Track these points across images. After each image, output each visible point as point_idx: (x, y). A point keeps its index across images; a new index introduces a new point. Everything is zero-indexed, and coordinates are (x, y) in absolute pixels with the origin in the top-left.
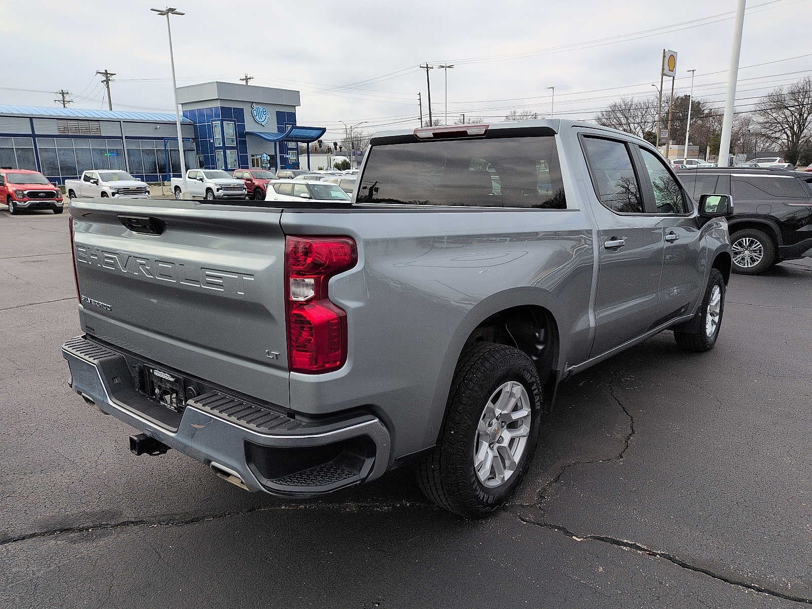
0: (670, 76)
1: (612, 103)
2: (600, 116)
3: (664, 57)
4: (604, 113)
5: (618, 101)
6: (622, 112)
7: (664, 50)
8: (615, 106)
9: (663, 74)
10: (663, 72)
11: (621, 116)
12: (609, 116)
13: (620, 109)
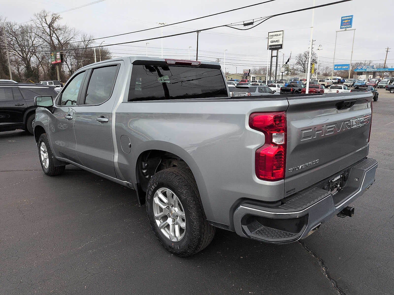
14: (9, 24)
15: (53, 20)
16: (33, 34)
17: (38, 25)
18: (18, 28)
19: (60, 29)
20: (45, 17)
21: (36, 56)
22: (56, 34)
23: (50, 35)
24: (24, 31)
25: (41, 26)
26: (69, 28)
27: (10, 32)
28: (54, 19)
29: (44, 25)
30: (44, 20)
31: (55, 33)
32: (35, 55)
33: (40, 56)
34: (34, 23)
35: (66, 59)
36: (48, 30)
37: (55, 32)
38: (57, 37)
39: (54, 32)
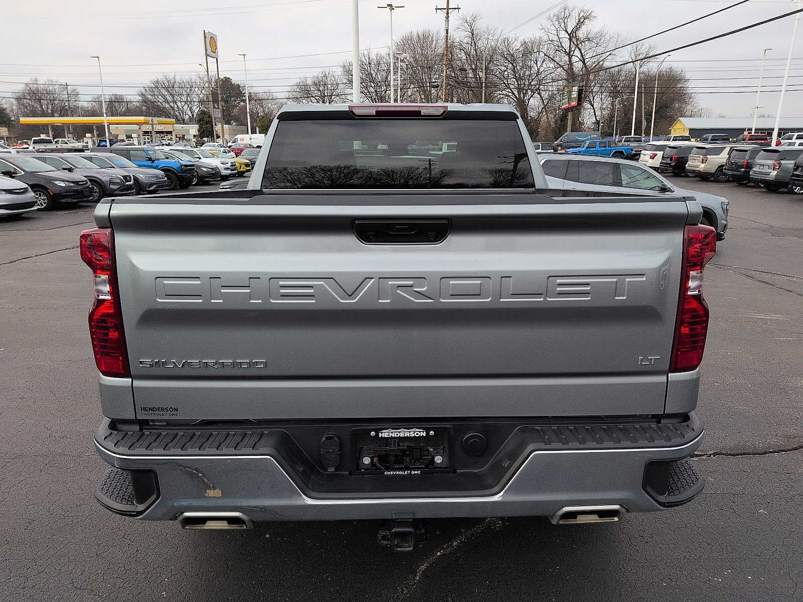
0: (213, 57)
1: (154, 78)
2: (143, 91)
3: (205, 37)
4: (147, 89)
5: (160, 78)
6: (166, 88)
7: (204, 31)
8: (158, 82)
9: (207, 55)
10: (206, 53)
11: (166, 93)
12: (153, 91)
13: (164, 86)
14: (506, 40)
15: (580, 24)
16: (542, 54)
17: (551, 37)
18: (519, 45)
19: (589, 40)
20: (566, 20)
21: (541, 96)
22: (580, 50)
23: (569, 54)
24: (528, 51)
25: (556, 38)
26: (607, 37)
27: (506, 56)
28: (582, 20)
29: (563, 34)
30: (563, 25)
31: (579, 48)
32: (539, 94)
33: (545, 95)
34: (545, 34)
35: (594, 97)
36: (566, 44)
37: (580, 46)
38: (582, 56)
39: (577, 46)
